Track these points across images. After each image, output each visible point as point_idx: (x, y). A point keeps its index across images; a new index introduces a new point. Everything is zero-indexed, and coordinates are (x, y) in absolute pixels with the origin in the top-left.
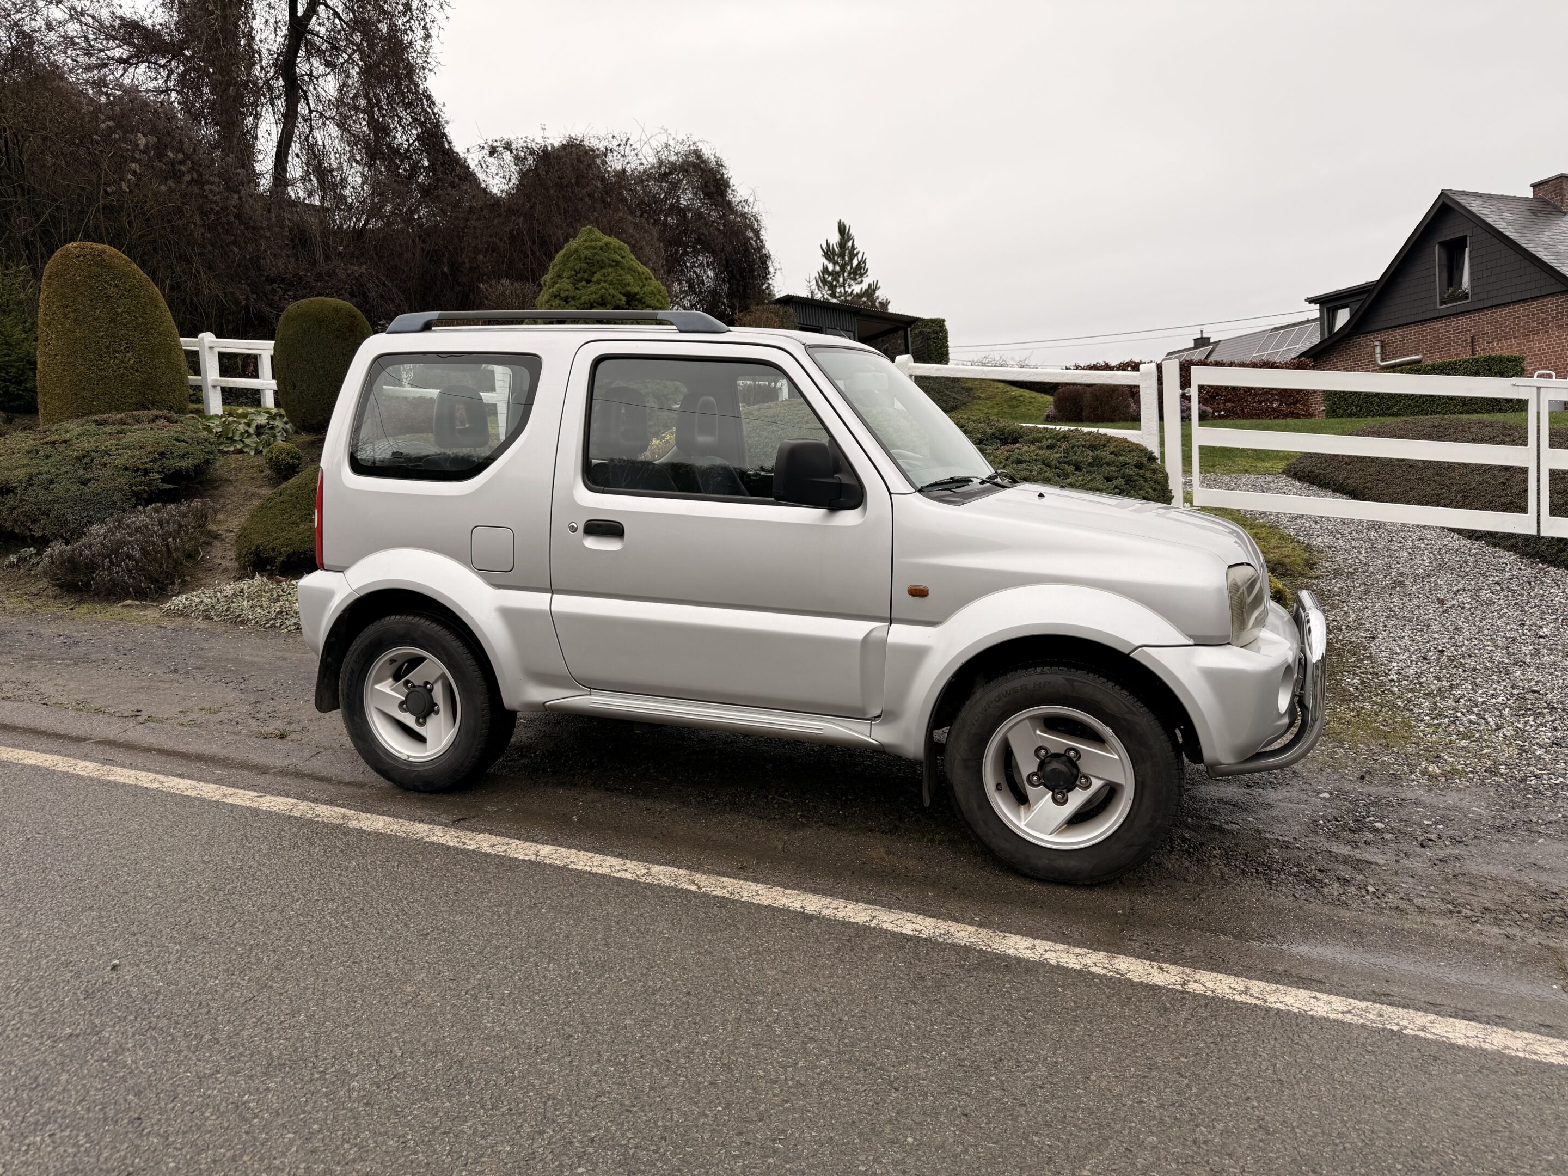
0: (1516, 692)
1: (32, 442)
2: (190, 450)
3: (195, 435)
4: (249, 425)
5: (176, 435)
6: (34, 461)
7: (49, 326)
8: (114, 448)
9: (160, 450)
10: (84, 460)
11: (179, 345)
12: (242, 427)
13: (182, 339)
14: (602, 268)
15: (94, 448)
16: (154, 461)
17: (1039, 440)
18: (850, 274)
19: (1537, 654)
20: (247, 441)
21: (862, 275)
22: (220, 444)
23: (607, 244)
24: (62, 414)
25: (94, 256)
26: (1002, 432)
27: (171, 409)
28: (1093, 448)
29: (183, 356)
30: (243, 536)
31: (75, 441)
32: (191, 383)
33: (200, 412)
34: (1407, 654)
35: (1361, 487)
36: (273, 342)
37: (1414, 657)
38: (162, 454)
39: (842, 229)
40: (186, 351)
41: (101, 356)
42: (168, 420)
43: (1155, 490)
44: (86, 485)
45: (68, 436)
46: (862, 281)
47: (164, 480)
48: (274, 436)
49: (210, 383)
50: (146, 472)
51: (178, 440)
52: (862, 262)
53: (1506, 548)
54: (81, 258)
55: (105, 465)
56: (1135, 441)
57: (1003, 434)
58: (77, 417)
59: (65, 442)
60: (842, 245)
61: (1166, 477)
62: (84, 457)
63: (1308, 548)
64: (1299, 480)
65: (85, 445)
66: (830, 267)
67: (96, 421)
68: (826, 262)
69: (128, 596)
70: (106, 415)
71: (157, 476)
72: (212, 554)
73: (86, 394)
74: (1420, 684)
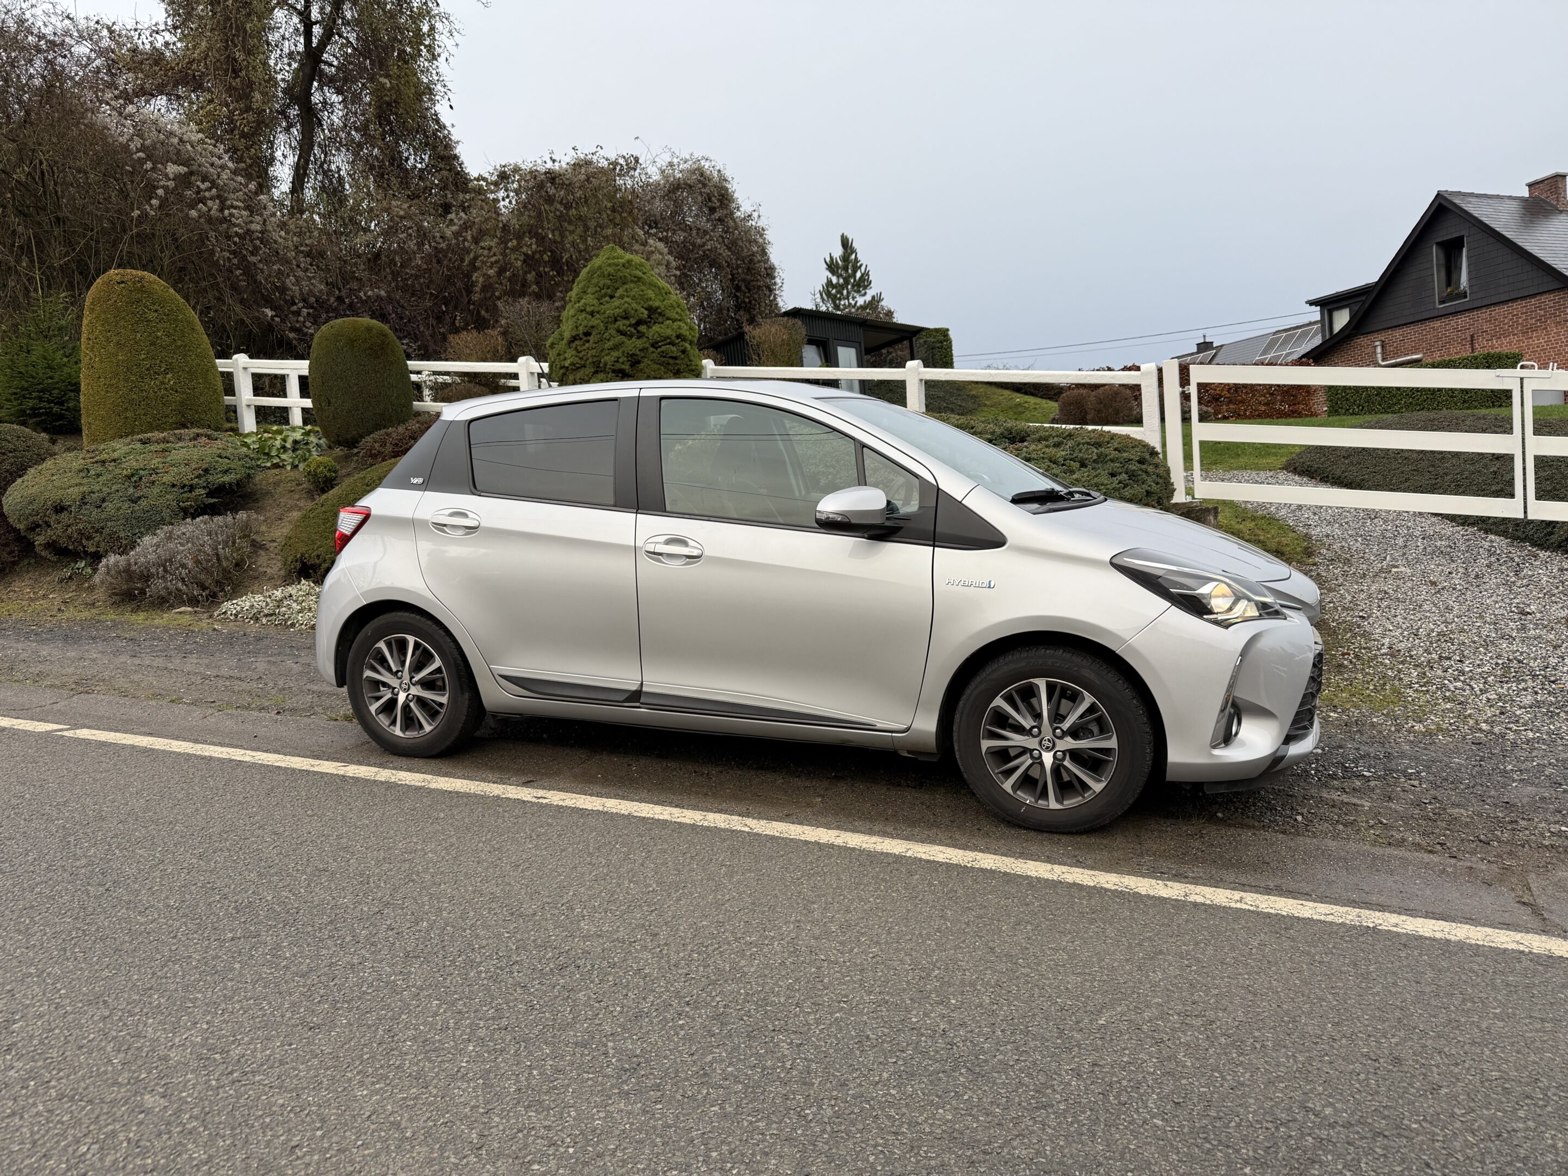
0: (1500, 662)
1: (82, 461)
2: (232, 466)
3: (236, 452)
4: (284, 440)
5: (219, 452)
6: (85, 481)
7: (92, 351)
8: (161, 466)
9: (204, 466)
10: (134, 478)
11: (214, 367)
12: (278, 443)
13: (217, 361)
14: (624, 283)
15: (142, 466)
16: (199, 477)
17: (1046, 439)
18: (853, 286)
19: (1523, 628)
20: (283, 456)
21: (865, 287)
22: (258, 459)
23: (629, 261)
24: (106, 434)
25: (134, 283)
26: (1010, 431)
27: (209, 427)
28: (1098, 445)
29: (219, 379)
30: (288, 543)
31: (124, 460)
32: (227, 403)
33: (235, 431)
34: (1400, 631)
35: (1358, 479)
36: (308, 362)
37: (1406, 633)
38: (206, 471)
39: (845, 243)
40: (222, 373)
41: (142, 378)
42: (209, 437)
43: (1157, 484)
44: (136, 502)
45: (116, 455)
46: (865, 293)
47: (210, 494)
48: (309, 451)
49: (244, 403)
50: (192, 488)
51: (220, 457)
52: (866, 274)
53: (1497, 534)
54: (123, 285)
55: (153, 482)
56: (1138, 437)
57: (1011, 433)
58: (121, 437)
59: (114, 460)
60: (845, 258)
61: (1168, 471)
62: (133, 475)
63: (1307, 537)
64: (1300, 475)
65: (132, 463)
66: (834, 280)
67: (141, 440)
68: (830, 275)
69: (183, 603)
70: (149, 435)
71: (203, 492)
72: (259, 564)
73: (129, 414)
74: (1411, 656)
